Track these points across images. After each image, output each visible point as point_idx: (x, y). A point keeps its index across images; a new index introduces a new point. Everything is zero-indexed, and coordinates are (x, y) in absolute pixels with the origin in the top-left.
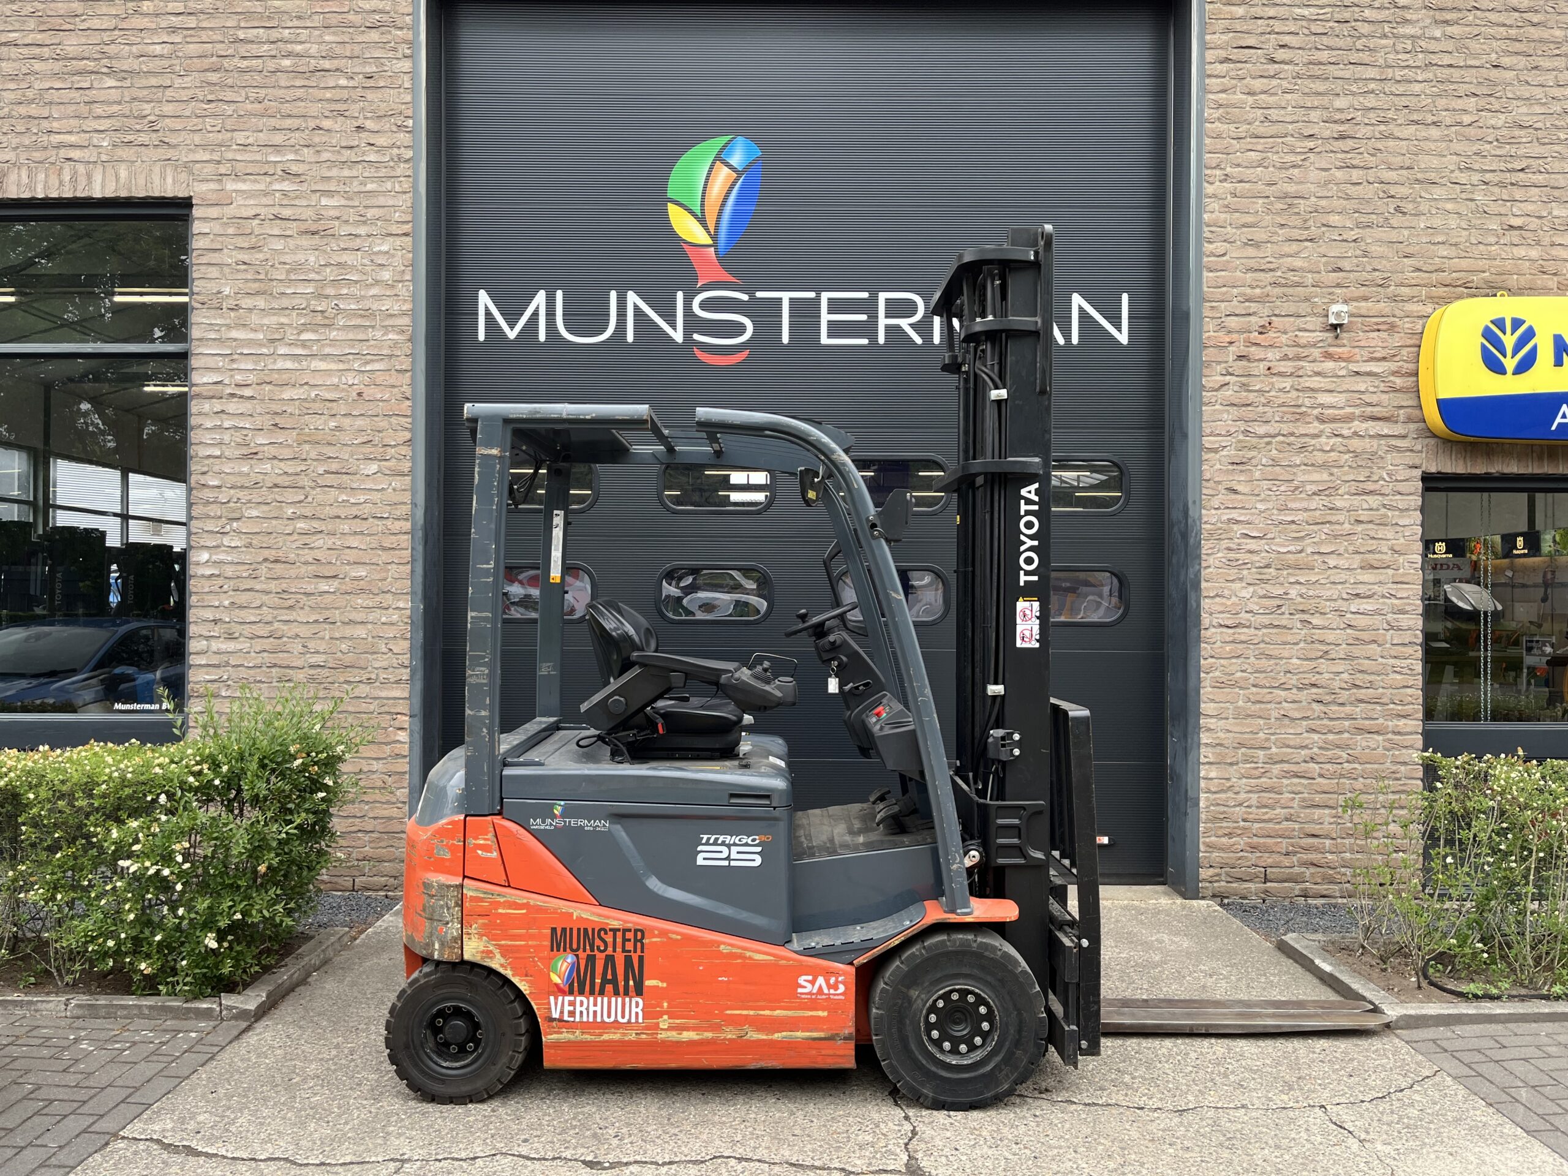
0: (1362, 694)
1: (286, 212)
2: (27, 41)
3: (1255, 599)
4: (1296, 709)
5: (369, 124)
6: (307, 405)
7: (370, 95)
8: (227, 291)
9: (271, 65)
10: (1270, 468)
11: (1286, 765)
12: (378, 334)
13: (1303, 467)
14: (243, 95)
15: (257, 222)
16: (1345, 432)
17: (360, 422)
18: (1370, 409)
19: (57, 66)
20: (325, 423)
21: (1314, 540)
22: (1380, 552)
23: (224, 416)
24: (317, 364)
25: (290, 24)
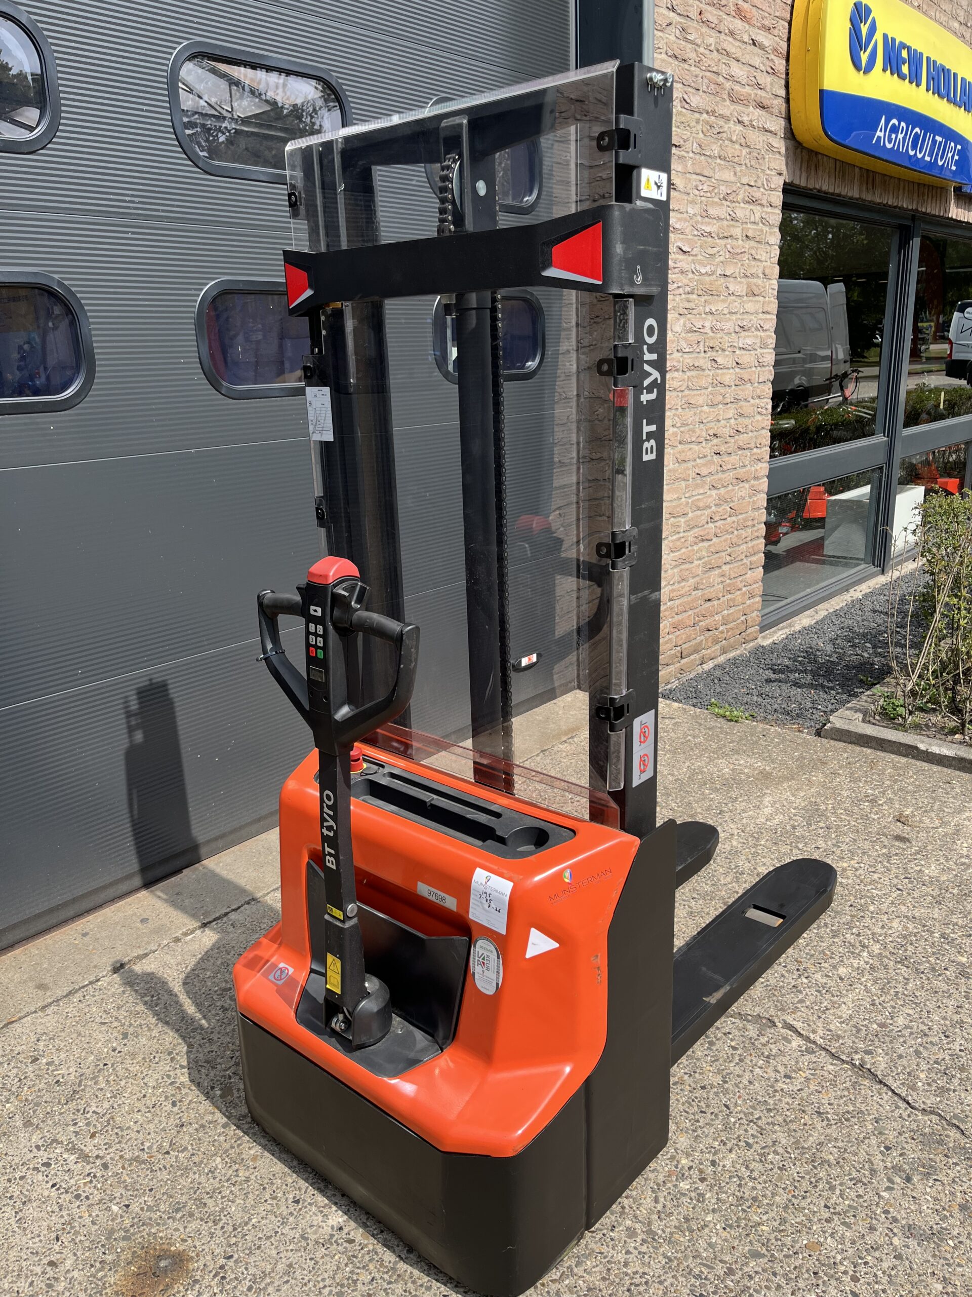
0: (742, 439)
3: (683, 334)
4: (704, 465)
10: (697, 157)
11: (696, 530)
13: (718, 161)
16: (745, 119)
18: (759, 92)
21: (722, 259)
22: (758, 277)
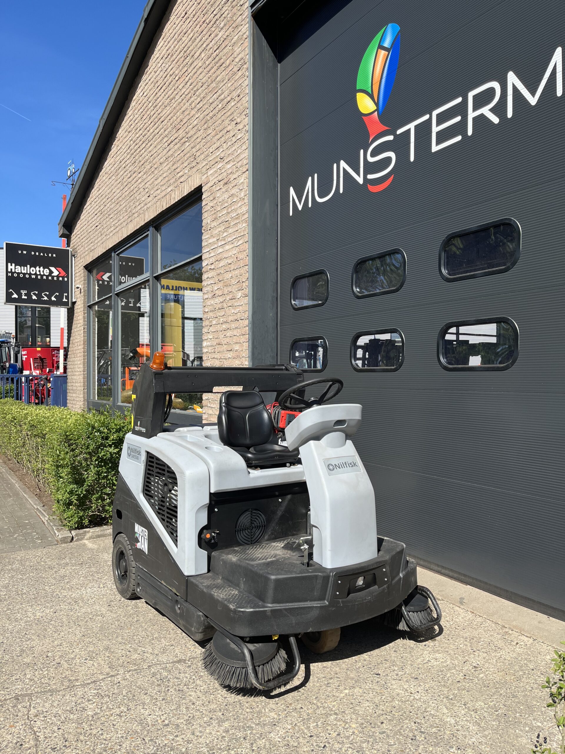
1: (220, 178)
2: (174, 139)
5: (238, 120)
6: (225, 268)
7: (239, 105)
8: (209, 221)
9: (217, 109)
12: (240, 225)
14: (212, 128)
15: (215, 186)
17: (236, 272)
19: (179, 145)
20: (229, 276)
23: (208, 279)
24: (227, 247)
25: (221, 86)
